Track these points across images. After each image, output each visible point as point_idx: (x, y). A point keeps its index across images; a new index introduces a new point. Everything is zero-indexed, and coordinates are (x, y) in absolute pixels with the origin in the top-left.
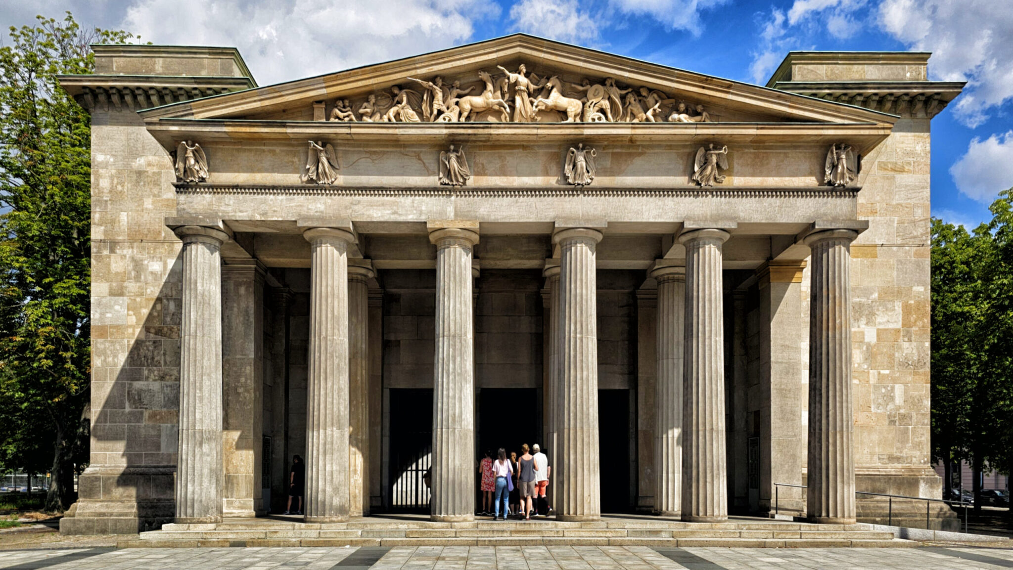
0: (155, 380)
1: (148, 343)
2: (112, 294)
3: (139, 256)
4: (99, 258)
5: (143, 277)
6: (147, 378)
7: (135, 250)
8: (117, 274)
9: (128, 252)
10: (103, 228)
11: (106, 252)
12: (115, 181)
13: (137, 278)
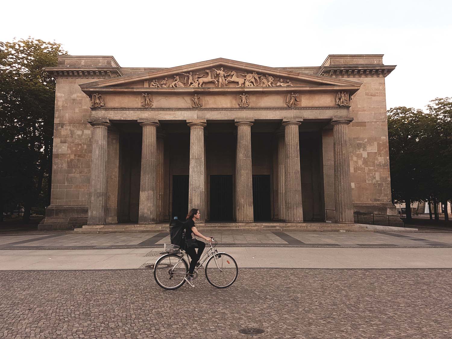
0: (77, 173)
1: (75, 160)
2: (61, 142)
3: (73, 129)
4: (57, 130)
5: (74, 136)
6: (74, 173)
7: (71, 127)
8: (64, 135)
9: (68, 128)
10: (59, 119)
11: (60, 128)
12: (64, 102)
13: (72, 137)
